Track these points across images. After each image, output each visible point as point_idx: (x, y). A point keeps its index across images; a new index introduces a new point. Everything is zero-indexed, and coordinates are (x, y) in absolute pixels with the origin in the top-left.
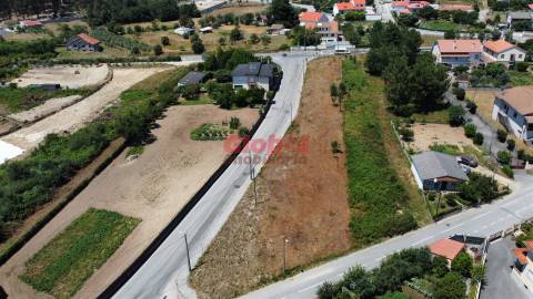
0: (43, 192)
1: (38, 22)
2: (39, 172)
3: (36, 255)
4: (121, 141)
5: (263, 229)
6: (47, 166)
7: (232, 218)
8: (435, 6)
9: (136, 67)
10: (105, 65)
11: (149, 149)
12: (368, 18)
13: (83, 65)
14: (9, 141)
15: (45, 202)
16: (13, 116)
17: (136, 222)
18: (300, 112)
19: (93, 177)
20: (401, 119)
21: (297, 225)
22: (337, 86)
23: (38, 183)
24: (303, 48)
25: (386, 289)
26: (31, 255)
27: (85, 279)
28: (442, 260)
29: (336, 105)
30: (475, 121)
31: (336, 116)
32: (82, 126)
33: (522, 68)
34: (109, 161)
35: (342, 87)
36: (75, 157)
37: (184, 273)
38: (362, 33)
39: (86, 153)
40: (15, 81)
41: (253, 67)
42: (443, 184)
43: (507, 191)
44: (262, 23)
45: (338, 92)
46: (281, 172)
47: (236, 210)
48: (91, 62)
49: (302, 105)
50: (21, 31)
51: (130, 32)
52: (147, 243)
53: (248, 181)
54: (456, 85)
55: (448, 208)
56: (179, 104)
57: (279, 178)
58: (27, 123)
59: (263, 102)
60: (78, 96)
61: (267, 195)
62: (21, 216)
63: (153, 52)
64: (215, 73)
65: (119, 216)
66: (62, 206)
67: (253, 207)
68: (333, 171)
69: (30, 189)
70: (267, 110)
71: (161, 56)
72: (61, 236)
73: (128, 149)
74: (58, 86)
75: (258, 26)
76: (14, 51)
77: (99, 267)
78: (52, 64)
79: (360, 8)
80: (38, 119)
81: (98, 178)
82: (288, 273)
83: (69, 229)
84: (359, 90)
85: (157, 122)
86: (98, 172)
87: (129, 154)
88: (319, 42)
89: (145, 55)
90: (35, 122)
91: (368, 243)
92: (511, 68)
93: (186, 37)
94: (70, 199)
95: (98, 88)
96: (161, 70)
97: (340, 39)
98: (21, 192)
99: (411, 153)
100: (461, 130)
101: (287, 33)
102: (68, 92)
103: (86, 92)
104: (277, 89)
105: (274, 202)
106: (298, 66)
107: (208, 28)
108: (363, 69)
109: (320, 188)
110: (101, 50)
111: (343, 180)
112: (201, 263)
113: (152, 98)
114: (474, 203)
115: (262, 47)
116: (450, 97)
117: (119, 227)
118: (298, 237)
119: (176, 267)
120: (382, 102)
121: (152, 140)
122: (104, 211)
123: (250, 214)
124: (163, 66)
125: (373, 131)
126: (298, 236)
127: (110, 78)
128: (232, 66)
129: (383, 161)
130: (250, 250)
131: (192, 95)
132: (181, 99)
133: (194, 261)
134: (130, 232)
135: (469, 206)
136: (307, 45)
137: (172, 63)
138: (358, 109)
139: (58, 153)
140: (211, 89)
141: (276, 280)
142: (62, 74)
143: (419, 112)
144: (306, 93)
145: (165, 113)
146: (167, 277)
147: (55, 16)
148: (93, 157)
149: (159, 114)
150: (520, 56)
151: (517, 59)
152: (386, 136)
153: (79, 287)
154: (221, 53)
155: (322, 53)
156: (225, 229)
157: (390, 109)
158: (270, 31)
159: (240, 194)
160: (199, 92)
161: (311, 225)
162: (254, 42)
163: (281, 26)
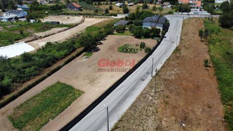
0: (36, 70)
3: (22, 105)
4: (82, 48)
5: (159, 110)
6: (42, 57)
7: (138, 99)
9: (96, 18)
10: (82, 16)
11: (95, 54)
12: (216, 2)
13: (72, 15)
14: (30, 44)
15: (36, 75)
16: (36, 34)
17: (81, 93)
18: (181, 43)
19: (64, 65)
21: (183, 111)
23: (34, 65)
24: (180, 13)
26: (19, 104)
27: (43, 125)
29: (203, 41)
32: (64, 41)
34: (74, 58)
36: (57, 54)
38: (214, 8)
40: (41, 20)
44: (158, 3)
46: (171, 74)
47: (142, 94)
48: (76, 15)
49: (181, 39)
50: (50, 2)
51: (95, 5)
52: (85, 107)
53: (150, 78)
56: (114, 34)
57: (170, 78)
58: (41, 37)
59: (159, 36)
60: (66, 28)
61: (162, 87)
62: (22, 81)
63: (104, 12)
64: (134, 21)
65: (72, 88)
66: (44, 78)
67: (153, 94)
69: (30, 67)
71: (108, 14)
73: (84, 53)
74: (58, 23)
75: (156, 4)
77: (53, 118)
80: (46, 36)
81: (66, 66)
85: (101, 42)
86: (66, 63)
87: (84, 55)
88: (190, 11)
89: (100, 13)
90: (44, 37)
93: (120, 7)
94: (49, 75)
95: (76, 25)
96: (107, 19)
97: (201, 10)
98: (26, 68)
101: (171, 7)
102: (62, 26)
103: (71, 26)
104: (167, 31)
105: (167, 93)
106: (178, 21)
107: (131, 4)
108: (217, 25)
109: (198, 87)
110: (81, 10)
112: (116, 127)
113: (101, 30)
117: (71, 95)
121: (97, 50)
122: (65, 84)
123: (151, 98)
125: (230, 56)
126: (185, 120)
127: (83, 21)
128: (143, 18)
130: (151, 123)
131: (121, 30)
132: (115, 32)
134: (76, 98)
136: (183, 12)
137: (113, 17)
138: (218, 44)
139: (50, 51)
140: (130, 29)
142: (62, 18)
144: (184, 34)
145: (106, 38)
148: (66, 55)
149: (103, 38)
154: (137, 12)
155: (191, 16)
156: (134, 106)
158: (163, 6)
159: (144, 85)
160: (125, 30)
161: (194, 112)
162: (154, 10)
163: (168, 3)
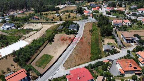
0: (35, 51)
1: (23, 12)
2: (34, 47)
4: (47, 41)
5: (75, 58)
7: (70, 56)
8: (116, 9)
9: (48, 24)
10: (41, 24)
11: (53, 43)
12: (100, 12)
14: (25, 41)
15: (36, 53)
16: (24, 35)
18: (83, 35)
20: (103, 37)
21: (81, 57)
22: (91, 30)
23: (34, 49)
25: (95, 67)
26: (36, 62)
28: (104, 63)
29: (90, 34)
30: (117, 38)
31: (90, 36)
32: (39, 38)
33: (131, 26)
34: (46, 45)
35: (92, 30)
37: (62, 65)
38: (98, 16)
39: (41, 44)
41: (73, 25)
42: (108, 51)
43: (119, 52)
44: (75, 13)
45: (91, 31)
46: (79, 48)
48: (38, 23)
49: (83, 34)
50: (19, 14)
51: (45, 14)
53: (73, 50)
54: (115, 30)
55: (108, 55)
58: (27, 37)
59: (75, 33)
60: (37, 31)
61: (76, 52)
62: (32, 55)
63: (51, 20)
64: (65, 26)
65: (50, 55)
66: (39, 54)
67: (74, 54)
68: (88, 48)
70: (76, 35)
71: (53, 22)
72: (40, 59)
73: (49, 43)
74: (32, 29)
75: (74, 13)
76: (20, 20)
78: (29, 23)
79: (98, 9)
80: (30, 36)
82: (79, 65)
83: (41, 57)
84: (95, 31)
86: (44, 47)
88: (88, 18)
89: (49, 21)
90: (29, 37)
91: (93, 60)
92: (128, 26)
93: (58, 16)
94: (40, 52)
95: (40, 29)
96: (53, 25)
97: (92, 18)
98: (31, 51)
99: (103, 45)
100: (114, 40)
101: (81, 16)
102: (35, 30)
103: (38, 30)
104: (78, 30)
105: (78, 53)
106: (83, 25)
107: (63, 14)
108: (97, 26)
109: (86, 51)
110: (39, 19)
111: (90, 49)
112: (65, 63)
113: (52, 32)
114: (113, 54)
115: (75, 20)
116: (113, 33)
117: (50, 57)
118: (81, 59)
119: (61, 64)
120: (100, 34)
121: (53, 41)
122: (47, 55)
124: (53, 24)
125: (97, 40)
127: (42, 27)
128: (69, 25)
129: (98, 46)
130: (73, 61)
131: (61, 31)
132: (58, 32)
133: (64, 63)
134: (52, 58)
135: (112, 54)
136: (85, 19)
137: (55, 23)
139: (36, 43)
140: (64, 30)
141: (77, 66)
142: (32, 26)
143: (106, 36)
144: (84, 31)
146: (60, 65)
147: (26, 10)
148: (43, 44)
149: (54, 36)
150: (130, 23)
151: (130, 24)
152: (99, 41)
153: (45, 67)
154: (66, 21)
155: (88, 21)
156: (69, 58)
157: (101, 35)
158: (77, 15)
159: (71, 52)
160: (62, 31)
161: (84, 57)
162: (73, 18)
163: (79, 14)
